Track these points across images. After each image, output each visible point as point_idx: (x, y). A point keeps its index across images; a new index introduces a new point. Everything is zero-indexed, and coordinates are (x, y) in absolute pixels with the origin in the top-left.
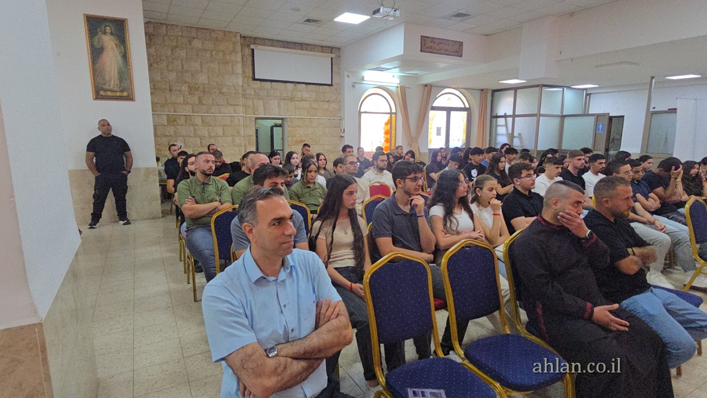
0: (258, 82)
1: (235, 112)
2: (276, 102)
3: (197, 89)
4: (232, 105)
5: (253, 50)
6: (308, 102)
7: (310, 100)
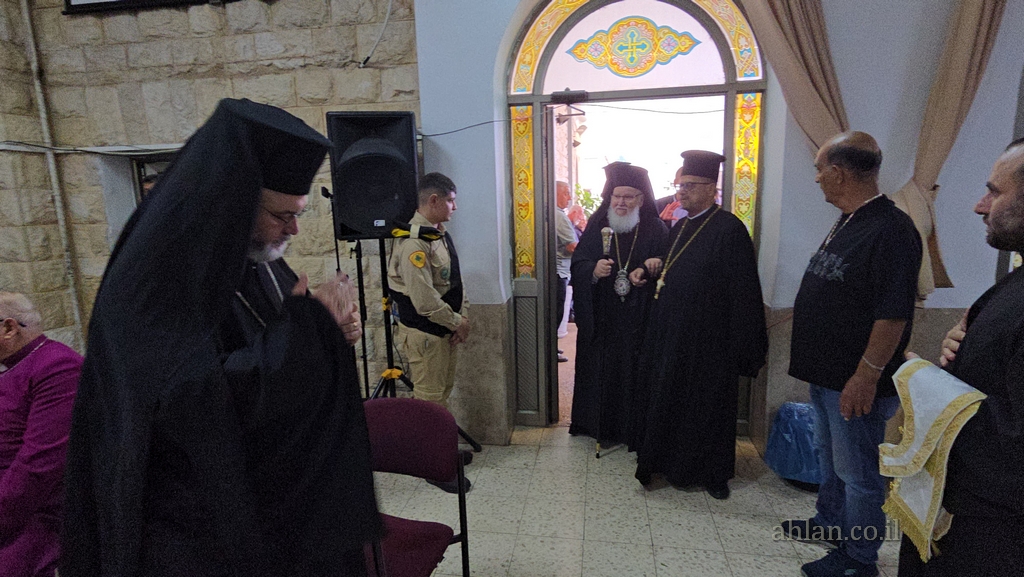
0: (91, 20)
2: (159, 90)
6: (287, 77)
7: (291, 64)
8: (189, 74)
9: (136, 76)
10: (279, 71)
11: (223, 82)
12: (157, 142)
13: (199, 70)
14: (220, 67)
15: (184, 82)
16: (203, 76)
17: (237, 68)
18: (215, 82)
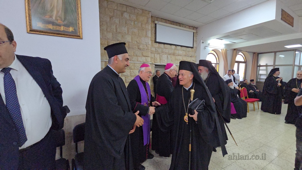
0: (158, 44)
2: (166, 56)
5: (156, 24)
6: (181, 57)
7: (183, 55)
9: (163, 53)
10: (181, 56)
16: (172, 55)
17: (176, 54)
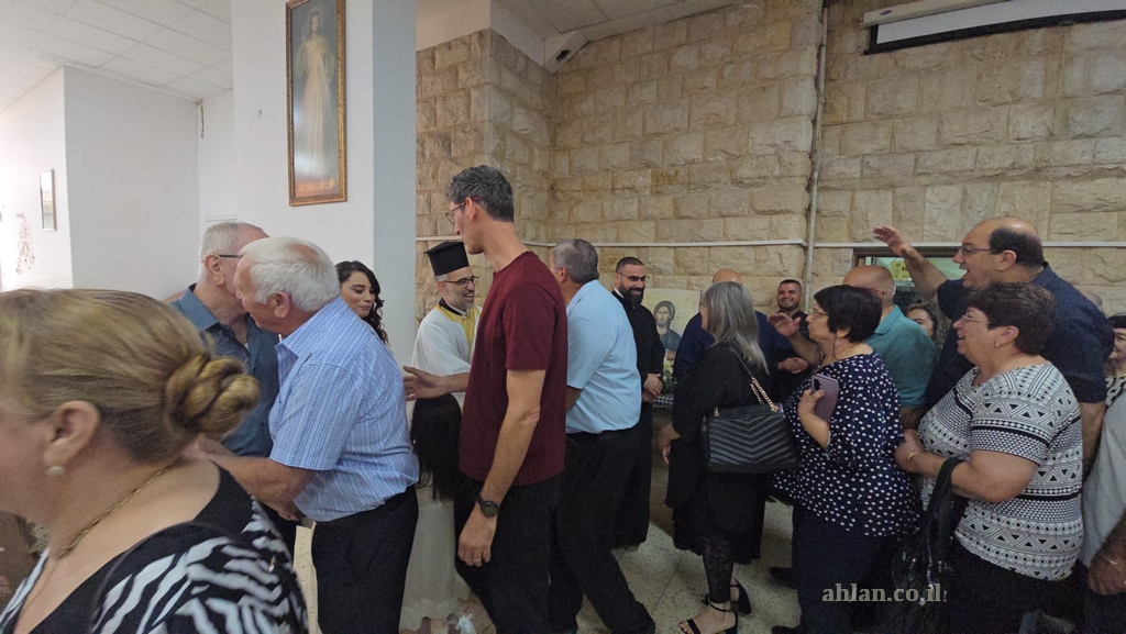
1: (773, 232)
3: (670, 179)
4: (763, 213)
5: (874, 30)
8: (999, 177)
11: (1042, 184)
12: (935, 240)
13: (1010, 174)
14: (1038, 170)
15: (988, 185)
18: (1031, 185)
